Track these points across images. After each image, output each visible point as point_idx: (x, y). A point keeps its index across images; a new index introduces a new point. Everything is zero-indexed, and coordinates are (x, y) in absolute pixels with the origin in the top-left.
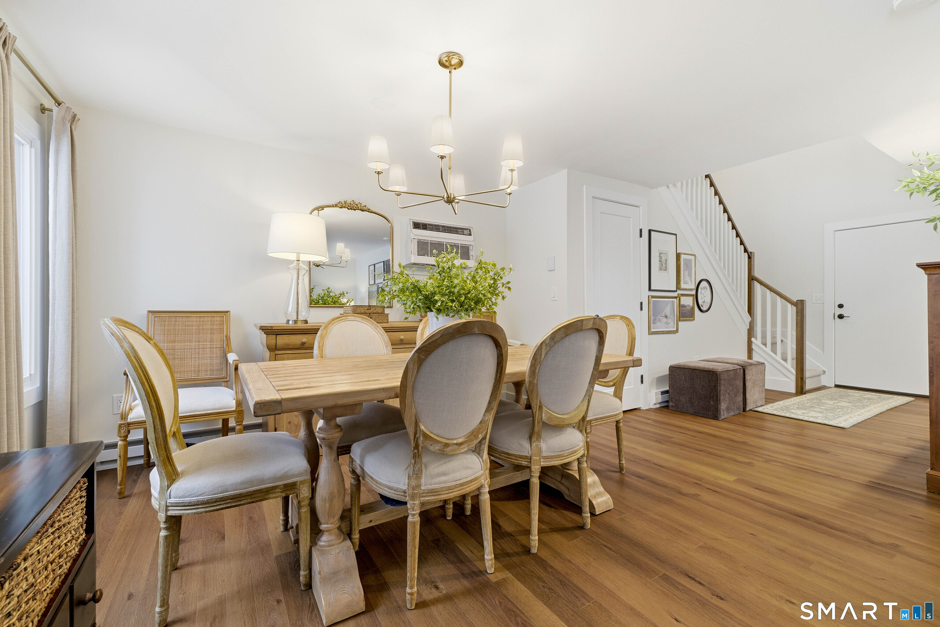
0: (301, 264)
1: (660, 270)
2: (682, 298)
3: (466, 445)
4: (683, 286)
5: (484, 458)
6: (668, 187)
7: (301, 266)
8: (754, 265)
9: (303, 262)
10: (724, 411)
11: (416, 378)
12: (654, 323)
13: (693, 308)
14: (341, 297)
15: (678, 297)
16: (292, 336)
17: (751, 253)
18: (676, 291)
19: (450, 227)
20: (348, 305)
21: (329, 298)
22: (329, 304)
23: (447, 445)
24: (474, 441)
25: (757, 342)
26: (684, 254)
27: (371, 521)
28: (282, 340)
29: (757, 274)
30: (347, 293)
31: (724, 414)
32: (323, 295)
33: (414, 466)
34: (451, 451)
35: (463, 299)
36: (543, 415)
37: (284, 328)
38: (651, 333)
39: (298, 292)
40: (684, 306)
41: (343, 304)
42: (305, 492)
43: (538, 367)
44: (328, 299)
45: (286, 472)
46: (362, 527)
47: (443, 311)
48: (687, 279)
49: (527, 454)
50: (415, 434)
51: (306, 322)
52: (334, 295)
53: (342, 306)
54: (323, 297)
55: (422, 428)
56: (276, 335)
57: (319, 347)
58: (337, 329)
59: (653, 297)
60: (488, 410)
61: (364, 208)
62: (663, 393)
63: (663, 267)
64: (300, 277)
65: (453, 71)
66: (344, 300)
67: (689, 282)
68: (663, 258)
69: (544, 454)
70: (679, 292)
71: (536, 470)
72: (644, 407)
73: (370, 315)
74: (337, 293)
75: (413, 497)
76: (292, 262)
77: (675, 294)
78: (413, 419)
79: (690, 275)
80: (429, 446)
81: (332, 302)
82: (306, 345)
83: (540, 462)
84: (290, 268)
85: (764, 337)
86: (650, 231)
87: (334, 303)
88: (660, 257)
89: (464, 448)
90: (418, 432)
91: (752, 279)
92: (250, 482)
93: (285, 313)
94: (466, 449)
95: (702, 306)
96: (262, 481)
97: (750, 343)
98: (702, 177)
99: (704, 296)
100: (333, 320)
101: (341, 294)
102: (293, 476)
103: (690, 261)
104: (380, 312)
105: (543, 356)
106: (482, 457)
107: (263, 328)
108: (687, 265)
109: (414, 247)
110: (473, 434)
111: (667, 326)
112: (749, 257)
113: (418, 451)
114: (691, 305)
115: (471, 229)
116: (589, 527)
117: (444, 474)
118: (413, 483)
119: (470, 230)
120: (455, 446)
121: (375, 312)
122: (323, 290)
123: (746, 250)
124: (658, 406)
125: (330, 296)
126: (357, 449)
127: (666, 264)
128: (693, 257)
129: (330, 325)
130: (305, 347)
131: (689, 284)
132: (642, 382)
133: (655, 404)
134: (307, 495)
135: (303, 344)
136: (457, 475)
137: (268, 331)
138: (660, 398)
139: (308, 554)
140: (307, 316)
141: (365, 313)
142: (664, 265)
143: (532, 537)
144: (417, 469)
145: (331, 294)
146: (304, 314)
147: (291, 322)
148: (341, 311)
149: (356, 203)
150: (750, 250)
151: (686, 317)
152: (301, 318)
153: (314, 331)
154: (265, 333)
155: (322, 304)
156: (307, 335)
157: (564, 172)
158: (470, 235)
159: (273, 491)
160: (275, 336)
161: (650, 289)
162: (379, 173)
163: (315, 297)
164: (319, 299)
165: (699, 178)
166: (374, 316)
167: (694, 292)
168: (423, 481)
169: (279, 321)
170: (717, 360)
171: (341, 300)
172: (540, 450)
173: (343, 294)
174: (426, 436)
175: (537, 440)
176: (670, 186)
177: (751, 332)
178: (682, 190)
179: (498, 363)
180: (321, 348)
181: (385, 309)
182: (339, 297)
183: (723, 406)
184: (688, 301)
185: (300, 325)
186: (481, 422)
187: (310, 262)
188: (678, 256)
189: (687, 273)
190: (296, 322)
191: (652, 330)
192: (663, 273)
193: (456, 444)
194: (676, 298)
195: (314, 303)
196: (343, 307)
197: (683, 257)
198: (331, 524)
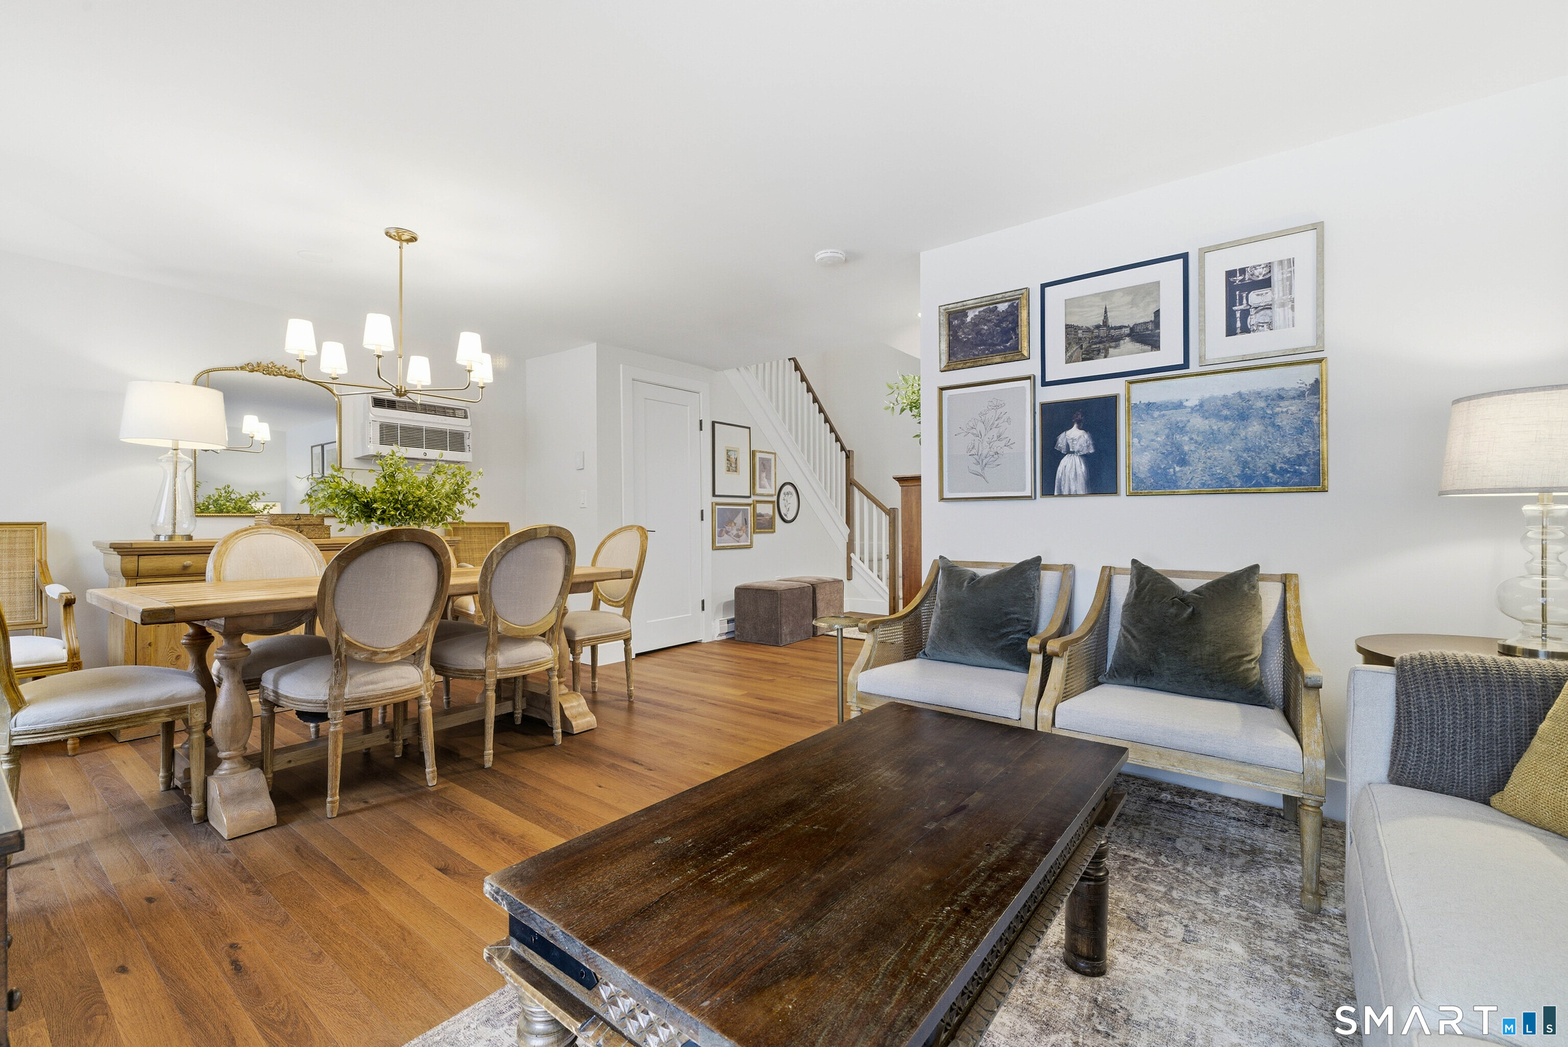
0: (181, 455)
1: (729, 471)
2: (758, 505)
3: (399, 654)
4: (758, 490)
5: (424, 670)
6: (738, 369)
7: (181, 458)
8: (853, 466)
9: (185, 451)
10: (785, 635)
11: (336, 586)
12: (720, 536)
13: (772, 519)
14: (252, 501)
15: (754, 505)
16: (166, 557)
17: (849, 451)
18: (750, 497)
19: (435, 406)
20: (265, 512)
21: (228, 501)
22: (228, 512)
23: (375, 653)
24: (410, 651)
25: (855, 557)
26: (760, 452)
27: (290, 762)
28: (147, 563)
29: (856, 477)
30: (264, 494)
31: (786, 638)
32: (217, 496)
33: (335, 675)
34: (381, 659)
35: (411, 507)
36: (499, 626)
37: (148, 546)
38: (715, 548)
39: (175, 495)
40: (761, 515)
41: (255, 512)
42: (198, 717)
43: (490, 577)
44: (228, 504)
45: (173, 696)
46: (277, 768)
47: (386, 520)
48: (765, 481)
49: (481, 668)
50: (337, 643)
51: (190, 538)
52: (238, 497)
53: (253, 514)
54: (216, 501)
55: (345, 636)
56: (139, 556)
57: (215, 566)
58: (242, 546)
59: (717, 504)
60: (428, 620)
61: (292, 373)
62: (729, 621)
63: (732, 466)
64: (180, 474)
65: (404, 244)
66: (257, 506)
67: (767, 485)
68: (733, 457)
69: (500, 667)
70: (754, 498)
71: (491, 681)
72: (705, 639)
73: (299, 529)
74: (245, 494)
75: (335, 707)
76: (164, 450)
77: (749, 501)
78: (334, 626)
79: (768, 477)
80: (353, 654)
81: (235, 508)
82: (190, 571)
83: (496, 674)
84: (161, 460)
85: (862, 552)
86: (714, 423)
87: (239, 511)
88: (729, 456)
89: (397, 657)
90: (340, 641)
91: (850, 484)
92: (125, 706)
93: (152, 526)
94: (399, 658)
95: (786, 515)
96: (142, 705)
97: (849, 560)
98: (784, 361)
99: (788, 505)
100: (237, 533)
101: (252, 497)
102: (181, 699)
103: (769, 460)
104: (317, 523)
105: (494, 566)
106: (421, 668)
107: (114, 546)
108: (764, 465)
109: (374, 433)
110: (410, 643)
111: (738, 539)
112: (848, 457)
113: (341, 660)
114: (771, 513)
115: (467, 410)
116: (560, 743)
117: (372, 683)
118: (336, 692)
119: (465, 412)
120: (385, 655)
121: (307, 523)
122: (217, 489)
123: (843, 448)
124: (724, 637)
125: (231, 499)
126: (268, 678)
127: (736, 463)
128: (772, 457)
129: (232, 540)
130: (188, 572)
131: (768, 489)
132: (703, 609)
133: (720, 635)
134: (200, 719)
135: (185, 568)
136: (389, 684)
137: (123, 550)
138: (726, 628)
139: (202, 787)
140: (192, 528)
141: (290, 525)
142: (733, 465)
143: (486, 752)
144: (339, 678)
145: (233, 496)
146: (185, 526)
147: (162, 538)
148: (250, 522)
149: (277, 366)
150: (848, 448)
151: (764, 528)
152: (179, 532)
153: (205, 550)
154: (119, 553)
155: (216, 512)
156: (193, 556)
157: (593, 346)
158: (466, 417)
159: (157, 716)
160: (137, 557)
161: (714, 495)
162: (301, 361)
163: (200, 500)
164: (209, 504)
165: (781, 362)
166: (305, 529)
167: (775, 499)
168: (346, 690)
169: (143, 536)
170: (800, 579)
171: (253, 505)
172: (496, 662)
173: (255, 496)
174: (349, 644)
175: (493, 652)
176: (742, 369)
177: (850, 547)
178: (757, 377)
179: (438, 572)
180: (218, 569)
181: (325, 519)
182: (248, 502)
183: (785, 630)
184: (766, 510)
185: (179, 542)
186: (419, 633)
187: (195, 451)
188: (753, 454)
189: (764, 475)
190: (171, 537)
191: (717, 545)
192: (733, 475)
193: (387, 652)
194: (749, 505)
195: (201, 510)
196: (254, 516)
197: (758, 455)
198: (234, 750)
